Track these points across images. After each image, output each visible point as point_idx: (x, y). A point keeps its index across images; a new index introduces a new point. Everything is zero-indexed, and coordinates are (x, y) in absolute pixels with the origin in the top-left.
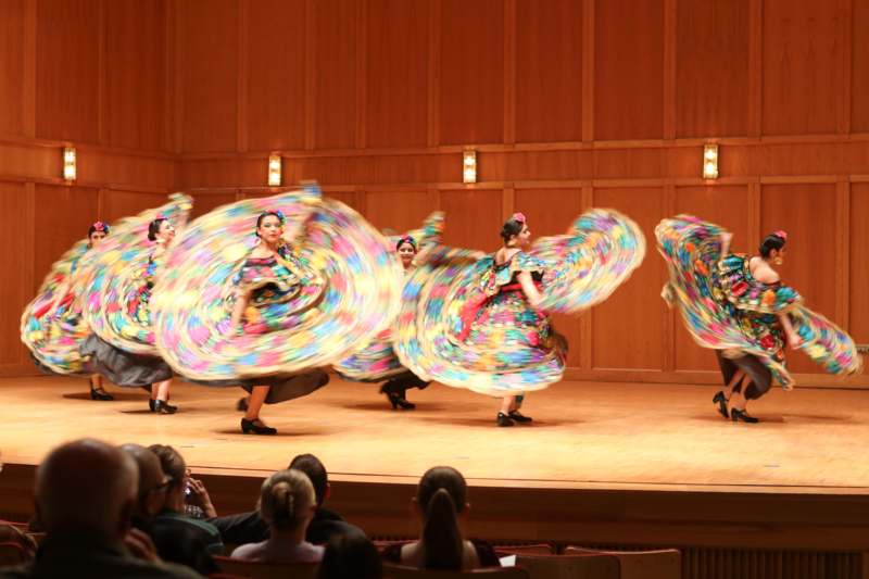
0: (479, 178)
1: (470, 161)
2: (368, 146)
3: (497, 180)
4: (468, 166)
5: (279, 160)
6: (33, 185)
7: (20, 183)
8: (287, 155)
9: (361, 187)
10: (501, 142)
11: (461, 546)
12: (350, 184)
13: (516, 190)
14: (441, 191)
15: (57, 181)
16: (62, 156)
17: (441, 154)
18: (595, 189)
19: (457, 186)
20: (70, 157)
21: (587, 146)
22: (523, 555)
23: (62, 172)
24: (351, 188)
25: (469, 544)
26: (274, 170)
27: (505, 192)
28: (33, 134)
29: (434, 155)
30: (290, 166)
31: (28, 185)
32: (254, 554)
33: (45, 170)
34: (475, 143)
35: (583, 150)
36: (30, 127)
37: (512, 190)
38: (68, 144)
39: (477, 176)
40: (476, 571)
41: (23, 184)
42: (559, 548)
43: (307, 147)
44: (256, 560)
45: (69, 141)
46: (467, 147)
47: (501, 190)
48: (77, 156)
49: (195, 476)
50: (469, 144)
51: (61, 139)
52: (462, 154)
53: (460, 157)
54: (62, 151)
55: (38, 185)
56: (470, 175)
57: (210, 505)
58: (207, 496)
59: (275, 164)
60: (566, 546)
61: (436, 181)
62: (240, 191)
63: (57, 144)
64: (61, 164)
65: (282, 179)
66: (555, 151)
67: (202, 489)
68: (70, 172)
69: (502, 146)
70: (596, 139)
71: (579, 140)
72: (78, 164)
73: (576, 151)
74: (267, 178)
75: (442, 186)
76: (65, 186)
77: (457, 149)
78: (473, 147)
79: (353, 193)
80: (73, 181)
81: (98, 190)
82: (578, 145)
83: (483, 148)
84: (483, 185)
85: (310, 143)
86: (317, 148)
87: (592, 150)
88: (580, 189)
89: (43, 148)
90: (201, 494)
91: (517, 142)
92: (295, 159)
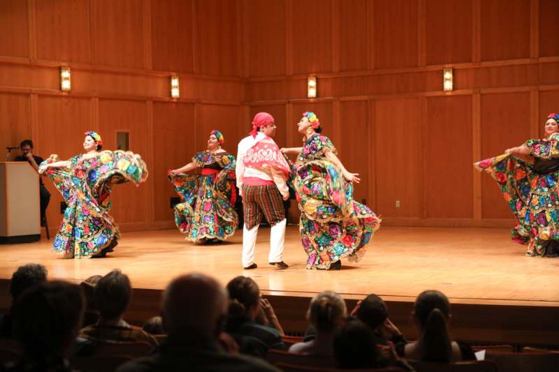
0: (455, 88)
1: (448, 75)
2: (376, 69)
3: (468, 88)
4: (447, 79)
5: (315, 80)
6: (151, 103)
7: (143, 100)
8: (321, 76)
9: (372, 97)
10: (470, 61)
11: (450, 345)
12: (364, 94)
13: (481, 95)
14: (428, 98)
15: (167, 99)
16: (170, 82)
17: (427, 72)
18: (540, 92)
19: (439, 93)
20: (175, 82)
21: (534, 61)
22: (491, 352)
23: (170, 93)
24: (365, 97)
25: (454, 344)
26: (311, 87)
27: (474, 96)
28: (151, 68)
29: (422, 72)
30: (323, 84)
31: (148, 102)
32: (305, 349)
33: (159, 92)
34: (452, 63)
35: (530, 64)
36: (148, 64)
37: (478, 95)
38: (173, 74)
39: (454, 86)
40: (458, 363)
41: (145, 101)
42: (518, 348)
43: (334, 70)
44: (305, 354)
45: (173, 71)
46: (447, 66)
47: (471, 95)
48: (180, 81)
49: (264, 297)
50: (448, 63)
51: (169, 71)
52: (443, 71)
53: (441, 74)
54: (170, 79)
55: (154, 102)
56: (448, 85)
57: (274, 316)
58: (272, 310)
59: (312, 83)
60: (524, 347)
61: (425, 91)
62: (289, 102)
63: (167, 74)
64: (170, 87)
65: (317, 93)
66: (511, 66)
67: (268, 305)
68: (175, 93)
69: (471, 64)
70: (540, 56)
71: (528, 58)
72: (181, 87)
73: (525, 65)
74: (307, 93)
75: (429, 94)
76: (174, 102)
77: (439, 67)
78: (451, 65)
79: (366, 101)
80: (178, 99)
81: (194, 104)
82: (527, 61)
83: (458, 66)
84: (458, 92)
85: (336, 68)
86: (341, 71)
87: (537, 64)
88: (529, 92)
89: (157, 77)
90: (268, 309)
91: (482, 61)
92: (326, 79)
